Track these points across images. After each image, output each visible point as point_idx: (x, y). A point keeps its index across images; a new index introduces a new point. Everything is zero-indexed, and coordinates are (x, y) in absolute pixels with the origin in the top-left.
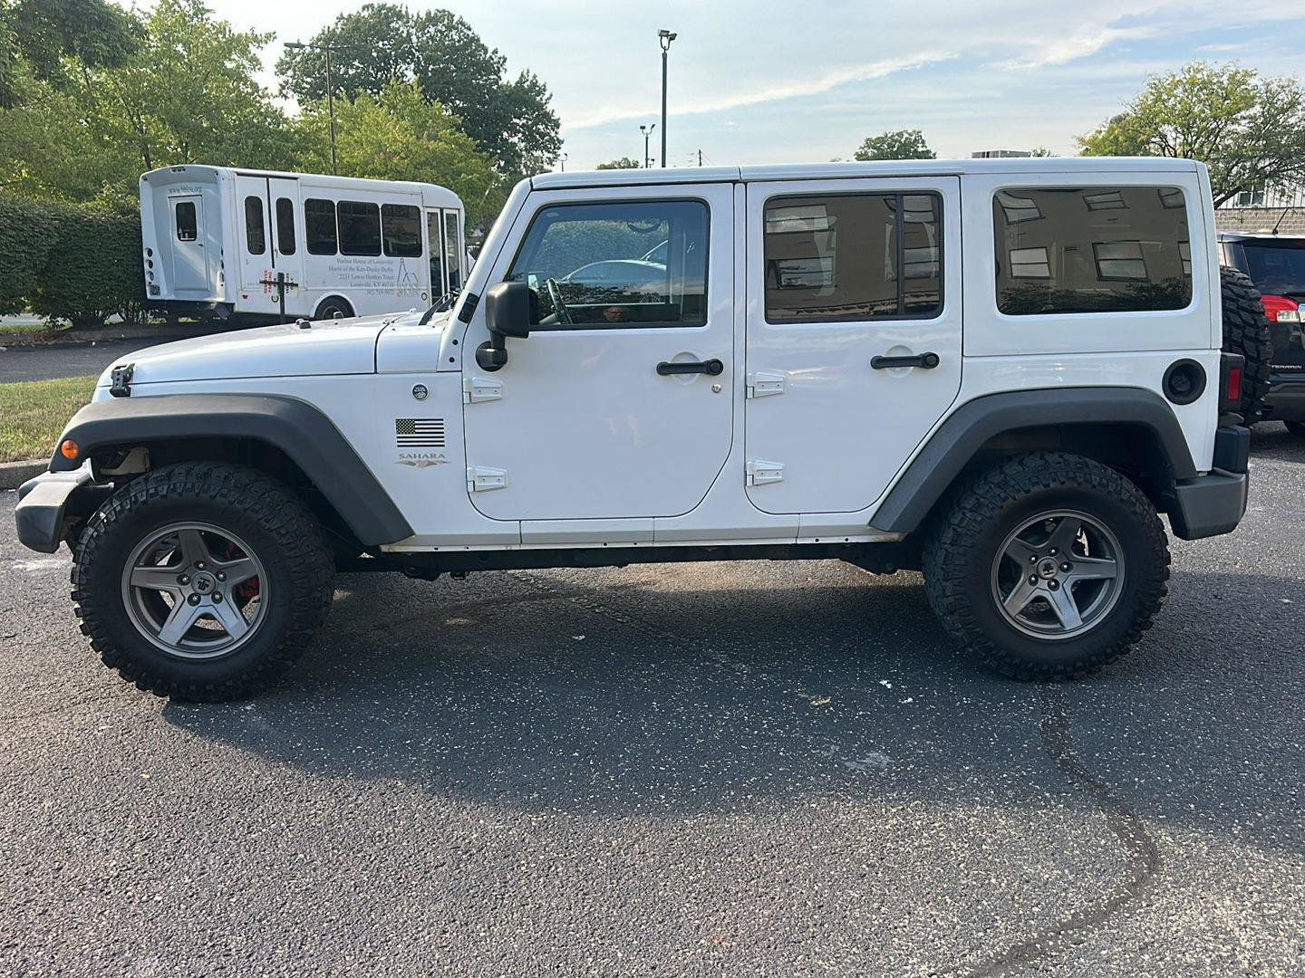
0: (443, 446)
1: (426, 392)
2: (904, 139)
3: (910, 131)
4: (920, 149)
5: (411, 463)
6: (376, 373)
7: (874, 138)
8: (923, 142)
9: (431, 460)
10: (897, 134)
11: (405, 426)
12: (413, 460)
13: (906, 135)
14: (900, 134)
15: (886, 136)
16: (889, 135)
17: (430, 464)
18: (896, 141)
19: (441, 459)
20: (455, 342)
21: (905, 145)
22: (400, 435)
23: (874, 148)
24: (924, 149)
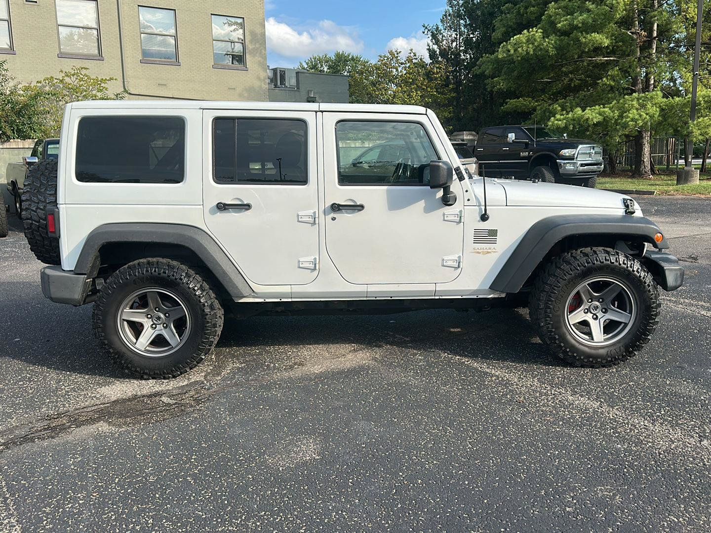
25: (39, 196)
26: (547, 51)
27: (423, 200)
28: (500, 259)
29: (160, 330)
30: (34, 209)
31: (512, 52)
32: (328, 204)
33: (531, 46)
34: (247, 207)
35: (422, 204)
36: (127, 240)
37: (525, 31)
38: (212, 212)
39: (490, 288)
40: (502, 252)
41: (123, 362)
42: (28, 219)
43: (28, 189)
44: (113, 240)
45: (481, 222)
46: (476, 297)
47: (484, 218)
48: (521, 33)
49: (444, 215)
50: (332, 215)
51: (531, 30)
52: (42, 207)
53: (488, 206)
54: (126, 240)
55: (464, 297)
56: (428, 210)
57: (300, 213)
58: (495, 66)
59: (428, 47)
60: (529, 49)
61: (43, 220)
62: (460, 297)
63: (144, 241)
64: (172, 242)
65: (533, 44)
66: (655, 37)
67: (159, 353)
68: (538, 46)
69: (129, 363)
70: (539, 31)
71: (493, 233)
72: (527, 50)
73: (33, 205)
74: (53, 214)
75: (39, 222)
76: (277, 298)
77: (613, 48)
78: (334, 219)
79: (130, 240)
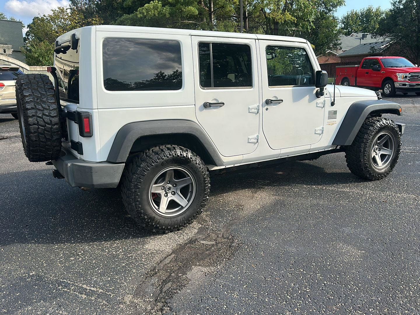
25: (42, 105)
26: (165, 15)
27: (308, 95)
28: (337, 127)
29: (171, 197)
30: (40, 115)
31: (145, 14)
32: (264, 100)
33: (156, 11)
34: (222, 105)
35: (307, 97)
36: (156, 134)
37: (152, 2)
38: (201, 110)
39: (332, 144)
40: (338, 123)
41: (154, 224)
42: (34, 124)
43: (31, 99)
44: (145, 134)
45: (331, 107)
46: (324, 150)
47: (333, 104)
48: (149, 3)
49: (317, 103)
50: (266, 107)
51: (154, 1)
52: (47, 114)
53: (336, 97)
54: (154, 133)
55: (319, 151)
56: (310, 101)
57: (250, 107)
58: (132, 22)
59: (70, 7)
60: (155, 13)
61: (49, 124)
62: (317, 151)
63: (167, 133)
64: (184, 132)
65: (157, 10)
66: (213, 12)
67: (174, 213)
68: (160, 11)
69: (158, 224)
70: (160, 2)
71: (335, 112)
72: (154, 13)
73: (39, 112)
74: (88, 118)
75: (45, 126)
76: (232, 164)
77: (190, 16)
78: (267, 109)
79: (158, 133)
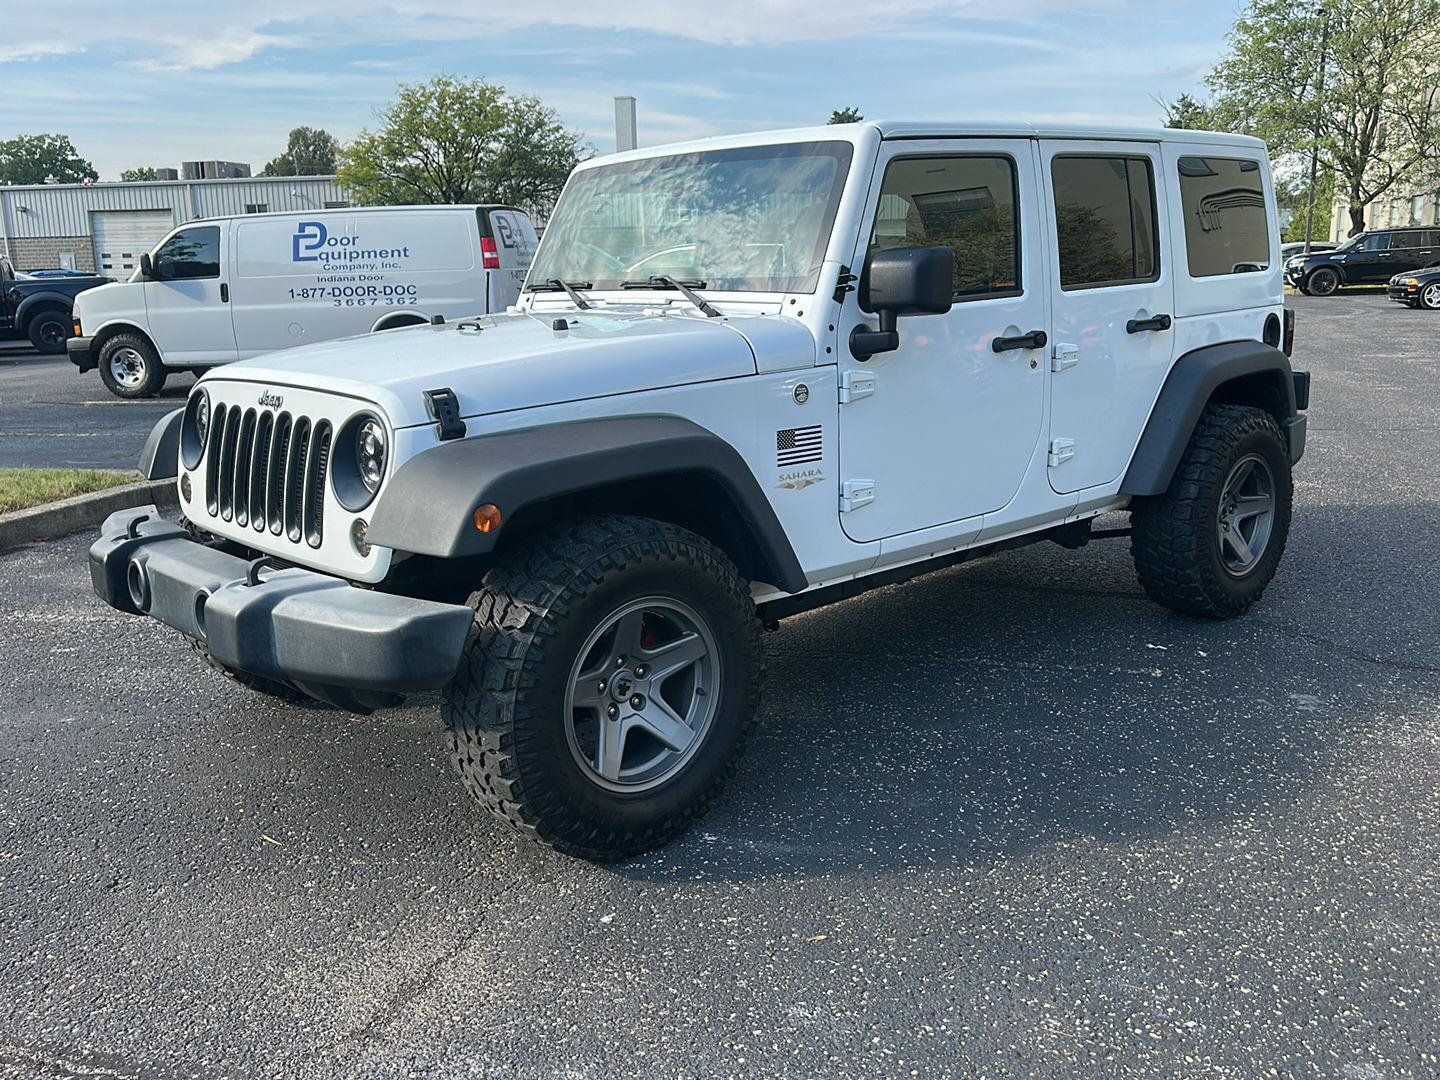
0: (820, 459)
1: (807, 393)
2: (46, 145)
3: (53, 135)
4: (70, 158)
5: (790, 486)
6: (757, 374)
7: (5, 142)
8: (72, 149)
9: (809, 479)
10: (36, 138)
11: (786, 439)
12: (792, 482)
13: (48, 141)
14: (41, 139)
15: (22, 140)
16: (26, 139)
17: (808, 483)
18: (36, 147)
19: (819, 476)
20: (831, 328)
21: (49, 151)
22: (781, 452)
23: (8, 155)
24: (74, 158)
